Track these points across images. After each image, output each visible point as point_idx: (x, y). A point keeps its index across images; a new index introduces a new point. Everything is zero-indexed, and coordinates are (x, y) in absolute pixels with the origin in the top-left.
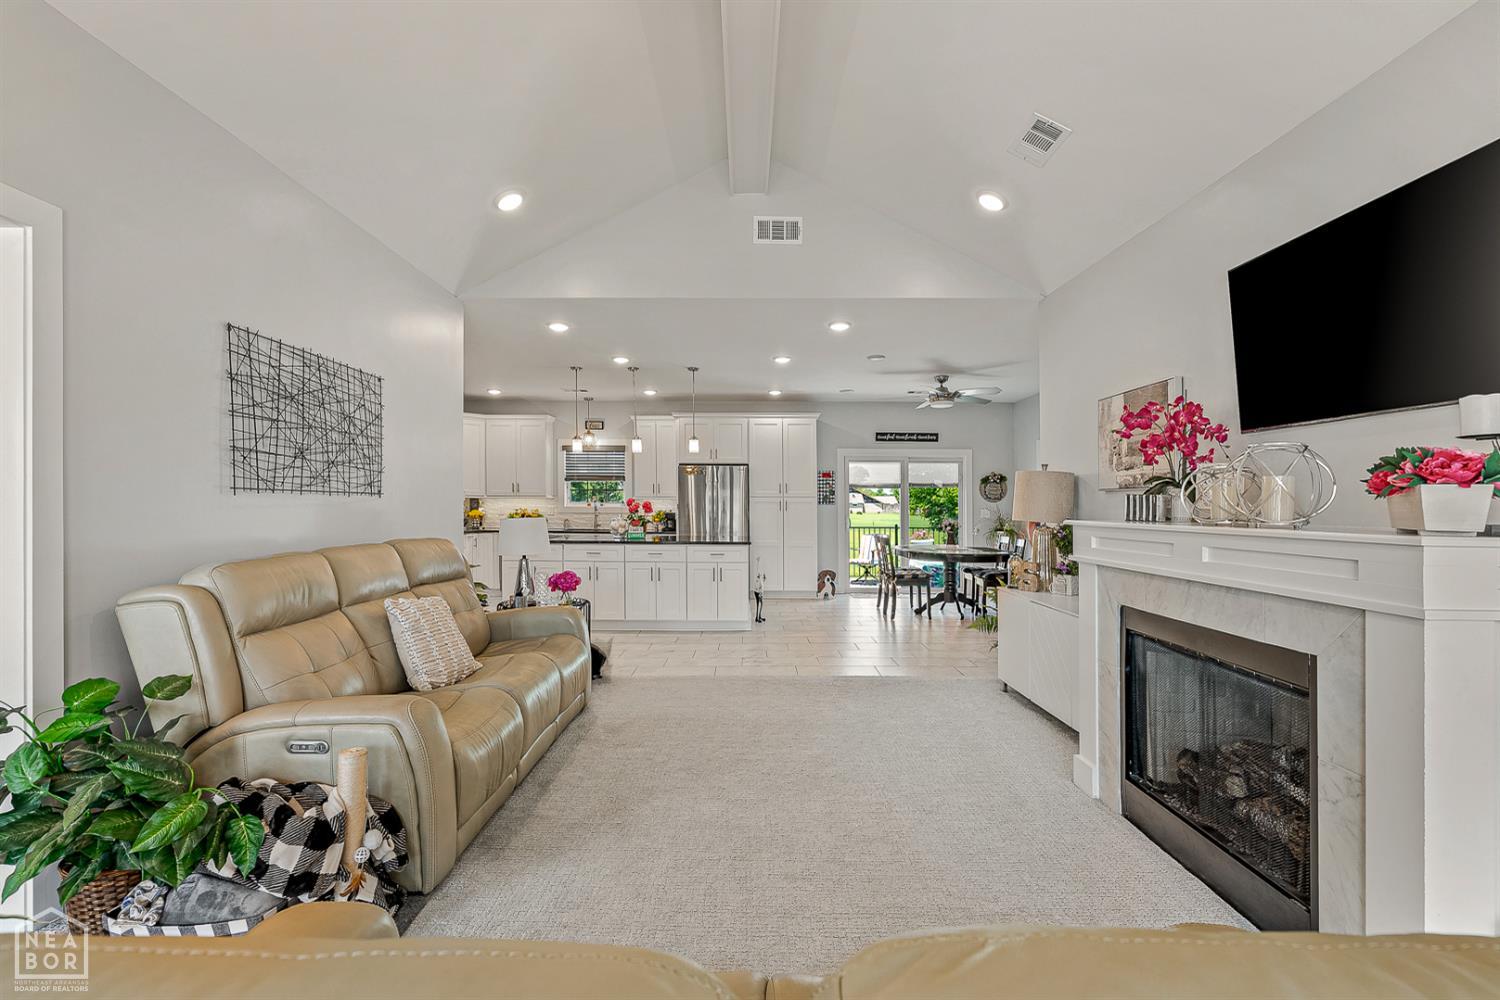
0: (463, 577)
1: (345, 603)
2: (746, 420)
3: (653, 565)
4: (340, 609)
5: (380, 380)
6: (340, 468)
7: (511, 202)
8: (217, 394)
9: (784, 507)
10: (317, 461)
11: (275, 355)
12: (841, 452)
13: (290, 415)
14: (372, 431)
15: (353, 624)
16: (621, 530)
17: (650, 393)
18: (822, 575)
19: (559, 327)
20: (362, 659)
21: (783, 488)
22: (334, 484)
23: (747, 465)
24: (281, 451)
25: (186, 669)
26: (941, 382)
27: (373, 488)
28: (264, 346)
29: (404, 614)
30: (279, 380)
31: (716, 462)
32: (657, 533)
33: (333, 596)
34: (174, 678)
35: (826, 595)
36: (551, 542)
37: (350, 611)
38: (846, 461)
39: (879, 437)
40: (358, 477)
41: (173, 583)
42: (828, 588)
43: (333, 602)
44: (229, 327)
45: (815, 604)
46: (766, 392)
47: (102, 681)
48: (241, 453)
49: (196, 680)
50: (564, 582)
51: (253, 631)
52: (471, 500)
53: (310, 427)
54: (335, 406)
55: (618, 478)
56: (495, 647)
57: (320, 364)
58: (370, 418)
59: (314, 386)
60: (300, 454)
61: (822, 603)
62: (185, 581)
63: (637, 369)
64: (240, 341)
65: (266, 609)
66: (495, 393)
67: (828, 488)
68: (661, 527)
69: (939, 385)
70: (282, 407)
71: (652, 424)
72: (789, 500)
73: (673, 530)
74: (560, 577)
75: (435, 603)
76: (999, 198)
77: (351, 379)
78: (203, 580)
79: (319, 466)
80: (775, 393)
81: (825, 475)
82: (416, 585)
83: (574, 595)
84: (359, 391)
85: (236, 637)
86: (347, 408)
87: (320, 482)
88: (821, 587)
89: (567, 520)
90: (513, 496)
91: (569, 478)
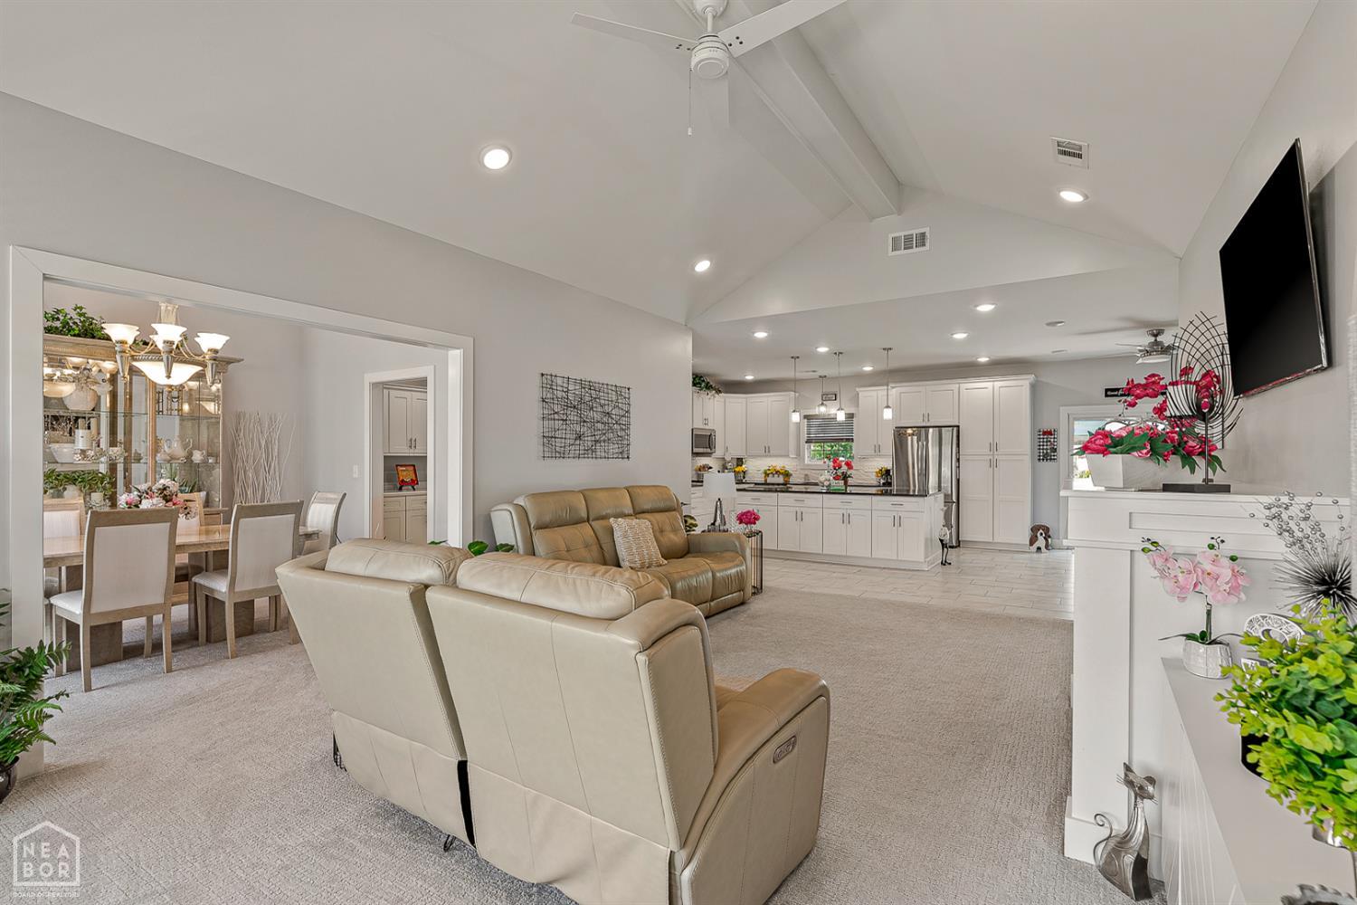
0: (674, 510)
1: (591, 519)
2: (957, 386)
3: (844, 512)
4: (588, 521)
5: (629, 389)
6: (603, 444)
7: (703, 266)
8: (536, 409)
9: (993, 464)
10: (588, 441)
11: (565, 385)
12: (1064, 411)
13: (573, 416)
14: (623, 421)
15: (594, 531)
16: (826, 483)
17: (868, 369)
18: (1035, 529)
19: (761, 335)
20: (595, 548)
21: (994, 447)
22: (598, 453)
23: (958, 427)
24: (568, 436)
25: (512, 542)
26: (1156, 336)
27: (624, 455)
28: (559, 381)
29: (620, 526)
30: (568, 399)
31: (928, 424)
32: (879, 486)
33: (584, 514)
34: (507, 545)
35: (1039, 549)
36: (738, 490)
37: (593, 523)
38: (1071, 419)
39: (1109, 393)
40: (613, 448)
41: (510, 502)
42: (1041, 542)
43: (582, 518)
44: (542, 375)
45: (1027, 556)
46: (974, 359)
47: (482, 542)
48: (548, 439)
49: (515, 547)
50: (748, 518)
51: (540, 527)
52: (738, 459)
53: (585, 421)
54: (599, 409)
55: (848, 440)
56: (690, 555)
57: (591, 386)
58: (622, 413)
59: (587, 399)
60: (579, 437)
61: (1035, 555)
62: (515, 502)
63: (841, 353)
64: (548, 381)
65: (547, 518)
66: (749, 378)
67: (1046, 446)
68: (882, 481)
69: (1153, 339)
70: (569, 412)
71: (874, 394)
72: (999, 458)
73: (890, 484)
74: (743, 514)
75: (644, 524)
76: (1078, 193)
77: (610, 391)
78: (521, 501)
79: (590, 444)
80: (983, 360)
81: (1045, 433)
82: (638, 513)
83: (754, 528)
84: (614, 398)
85: (532, 530)
86: (607, 409)
87: (590, 452)
88: (1033, 541)
89: (806, 475)
90: (766, 456)
91: (809, 441)
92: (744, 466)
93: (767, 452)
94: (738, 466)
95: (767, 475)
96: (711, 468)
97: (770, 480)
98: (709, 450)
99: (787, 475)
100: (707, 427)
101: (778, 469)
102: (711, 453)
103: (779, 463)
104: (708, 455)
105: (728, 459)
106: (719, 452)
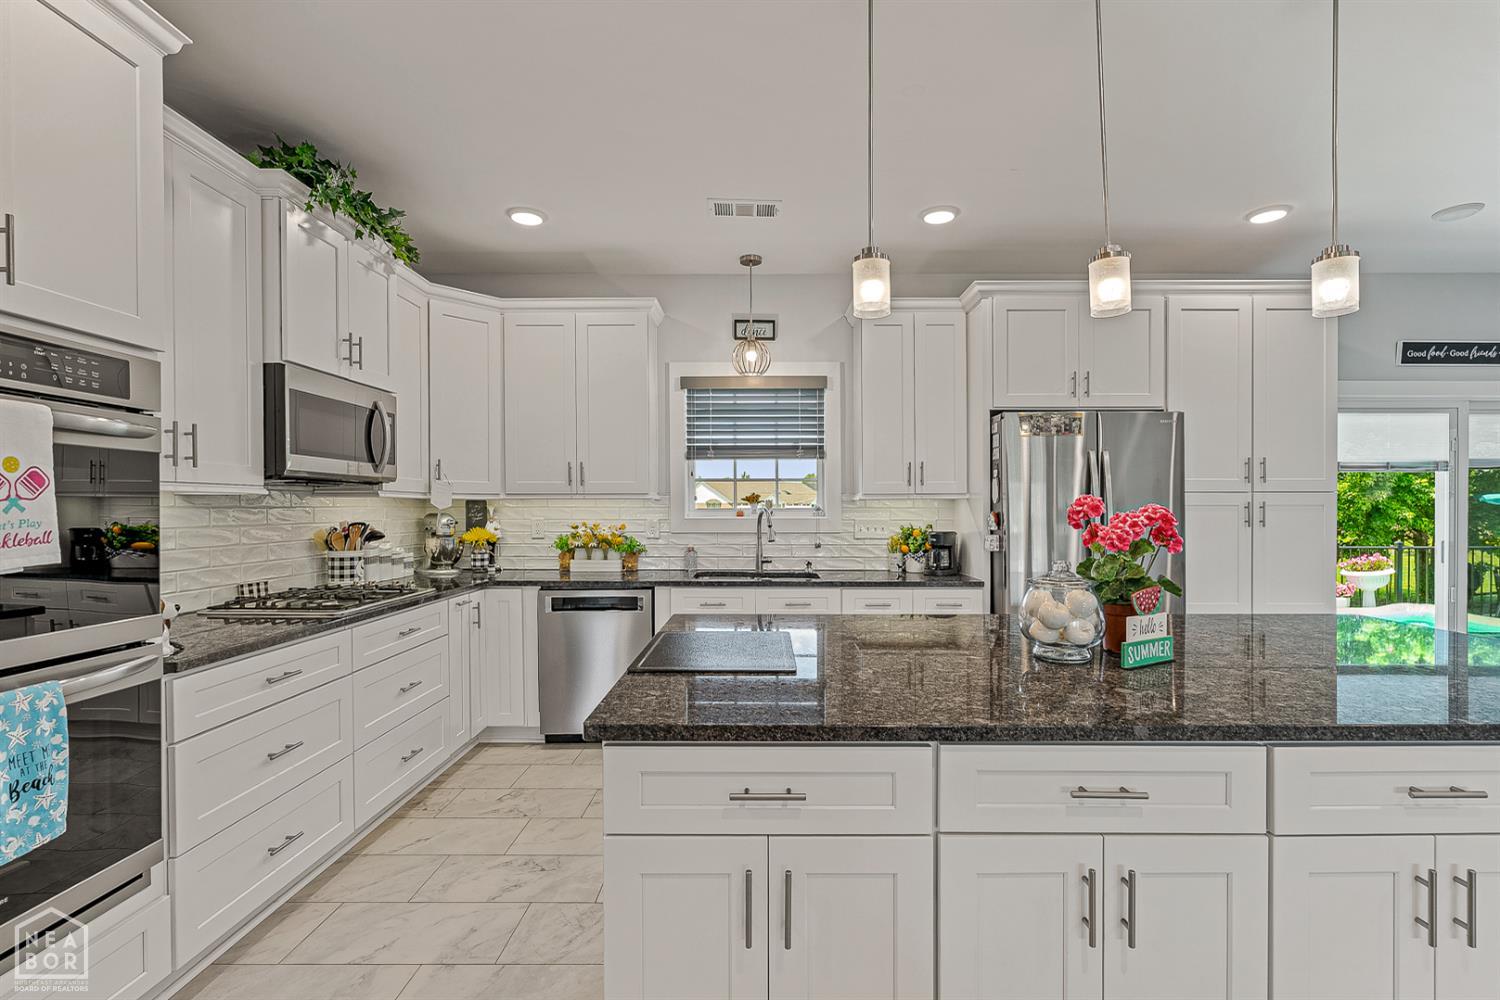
2: (1161, 299)
39: (1410, 353)
52: (472, 502)
55: (808, 451)
89: (691, 550)
90: (571, 496)
91: (695, 452)
92: (490, 527)
93: (576, 481)
94: (470, 526)
95: (568, 552)
96: (375, 536)
97: (580, 567)
98: (366, 470)
99: (632, 552)
100: (354, 374)
101: (605, 531)
102: (377, 483)
103: (605, 518)
104: (370, 484)
105: (440, 500)
106: (407, 478)
